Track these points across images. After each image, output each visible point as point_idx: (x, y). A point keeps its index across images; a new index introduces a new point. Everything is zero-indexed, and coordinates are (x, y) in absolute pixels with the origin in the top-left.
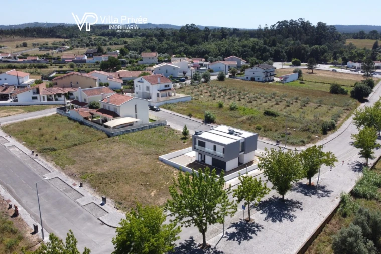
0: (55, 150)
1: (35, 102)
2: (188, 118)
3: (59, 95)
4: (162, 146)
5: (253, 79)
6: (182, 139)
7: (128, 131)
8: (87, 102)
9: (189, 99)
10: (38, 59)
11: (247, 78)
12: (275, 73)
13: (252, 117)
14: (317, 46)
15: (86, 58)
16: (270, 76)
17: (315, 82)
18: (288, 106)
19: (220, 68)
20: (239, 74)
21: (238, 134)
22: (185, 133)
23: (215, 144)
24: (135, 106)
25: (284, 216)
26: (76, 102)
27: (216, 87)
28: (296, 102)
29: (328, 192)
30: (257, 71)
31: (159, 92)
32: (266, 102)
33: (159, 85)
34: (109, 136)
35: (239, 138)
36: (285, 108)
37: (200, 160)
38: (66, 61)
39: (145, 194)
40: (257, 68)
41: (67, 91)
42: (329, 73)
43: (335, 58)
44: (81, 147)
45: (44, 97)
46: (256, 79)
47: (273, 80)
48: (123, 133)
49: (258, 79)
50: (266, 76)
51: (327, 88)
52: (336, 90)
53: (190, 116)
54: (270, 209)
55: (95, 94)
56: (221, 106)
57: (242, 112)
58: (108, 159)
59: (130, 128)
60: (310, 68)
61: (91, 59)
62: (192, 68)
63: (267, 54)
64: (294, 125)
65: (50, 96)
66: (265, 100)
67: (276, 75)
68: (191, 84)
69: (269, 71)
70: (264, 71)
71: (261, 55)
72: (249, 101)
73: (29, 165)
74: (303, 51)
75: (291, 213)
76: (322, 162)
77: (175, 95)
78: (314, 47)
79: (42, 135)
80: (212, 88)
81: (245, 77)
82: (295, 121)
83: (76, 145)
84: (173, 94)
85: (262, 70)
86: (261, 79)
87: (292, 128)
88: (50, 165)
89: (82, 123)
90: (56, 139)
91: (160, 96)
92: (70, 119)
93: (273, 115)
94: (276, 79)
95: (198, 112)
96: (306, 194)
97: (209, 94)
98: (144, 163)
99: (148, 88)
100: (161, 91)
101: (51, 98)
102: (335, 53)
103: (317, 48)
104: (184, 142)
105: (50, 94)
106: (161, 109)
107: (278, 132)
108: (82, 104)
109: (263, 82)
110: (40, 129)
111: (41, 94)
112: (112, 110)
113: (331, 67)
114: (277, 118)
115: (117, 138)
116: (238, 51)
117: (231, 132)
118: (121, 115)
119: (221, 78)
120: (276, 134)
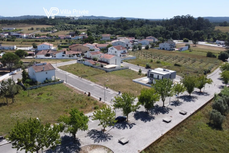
0: (87, 76)
1: (64, 57)
2: (138, 66)
3: (74, 55)
4: (131, 77)
5: (163, 49)
6: (139, 74)
7: (114, 70)
8: (92, 57)
9: (135, 58)
10: (46, 37)
11: (161, 48)
12: (175, 46)
13: (169, 66)
14: (198, 31)
15: (70, 36)
16: (173, 47)
17: (198, 51)
18: (185, 62)
19: (145, 43)
20: (156, 46)
21: (168, 71)
22: (140, 72)
23: (158, 75)
24: (116, 59)
25: (191, 100)
26: (86, 58)
27: (146, 52)
28: (189, 60)
29: (208, 94)
30: (166, 45)
31: (121, 54)
32: (173, 60)
33: (121, 51)
34: (107, 72)
35: (169, 73)
36: (184, 63)
37: (150, 82)
38: (61, 38)
39: (133, 92)
40: (166, 43)
41: (76, 53)
42: (205, 46)
43: (209, 38)
44: (97, 76)
45: (67, 55)
46: (165, 49)
47: (174, 50)
48: (112, 71)
49: (167, 49)
50: (171, 47)
51: (205, 54)
52: (210, 55)
53: (138, 65)
54: (185, 98)
55: (95, 54)
56: (152, 61)
57: (163, 64)
58: (111, 80)
59: (115, 69)
60: (195, 43)
61: (74, 37)
62: (130, 43)
63: (169, 35)
64: (190, 70)
65: (70, 55)
66: (173, 59)
67: (176, 47)
68: (133, 51)
69: (172, 45)
70: (170, 45)
71: (165, 36)
72: (164, 59)
73: (81, 81)
74: (189, 34)
75: (194, 100)
76: (206, 82)
77: (128, 56)
78: (196, 31)
79: (78, 71)
80: (144, 53)
81: (159, 48)
82: (190, 68)
83: (94, 75)
84: (127, 55)
85: (169, 44)
86: (168, 49)
87: (189, 71)
88: (89, 81)
89: (92, 67)
90: (84, 72)
91: (122, 56)
92: (85, 65)
93: (179, 66)
94: (176, 49)
95: (141, 63)
96: (199, 95)
97: (143, 56)
98: (127, 82)
99: (116, 52)
100: (122, 53)
101: (70, 56)
102: (209, 35)
103: (198, 32)
104: (140, 76)
105: (70, 54)
106: (123, 62)
107: (183, 73)
108: (89, 59)
109: (169, 50)
110: (75, 68)
111: (66, 54)
112: (105, 61)
113: (206, 43)
114: (181, 67)
115: (110, 73)
116: (152, 33)
117: (164, 71)
118: (110, 63)
119: (147, 48)
120: (182, 74)
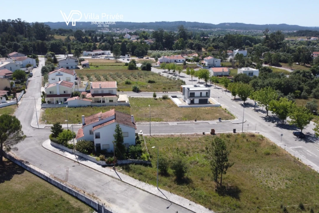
5: (68, 68)
8: (69, 93)
11: (62, 67)
22: (155, 96)
23: (201, 92)
26: (53, 96)
31: (76, 81)
34: (129, 107)
40: (70, 59)
52: (132, 67)
89: (91, 106)
93: (154, 82)
112: (106, 92)
118: (116, 94)
